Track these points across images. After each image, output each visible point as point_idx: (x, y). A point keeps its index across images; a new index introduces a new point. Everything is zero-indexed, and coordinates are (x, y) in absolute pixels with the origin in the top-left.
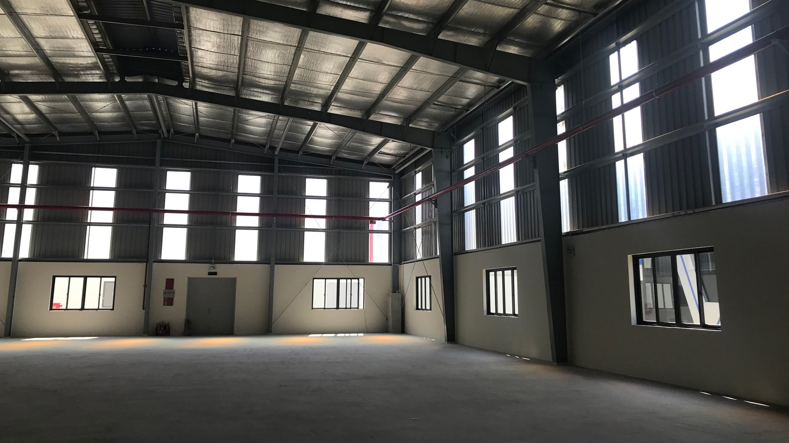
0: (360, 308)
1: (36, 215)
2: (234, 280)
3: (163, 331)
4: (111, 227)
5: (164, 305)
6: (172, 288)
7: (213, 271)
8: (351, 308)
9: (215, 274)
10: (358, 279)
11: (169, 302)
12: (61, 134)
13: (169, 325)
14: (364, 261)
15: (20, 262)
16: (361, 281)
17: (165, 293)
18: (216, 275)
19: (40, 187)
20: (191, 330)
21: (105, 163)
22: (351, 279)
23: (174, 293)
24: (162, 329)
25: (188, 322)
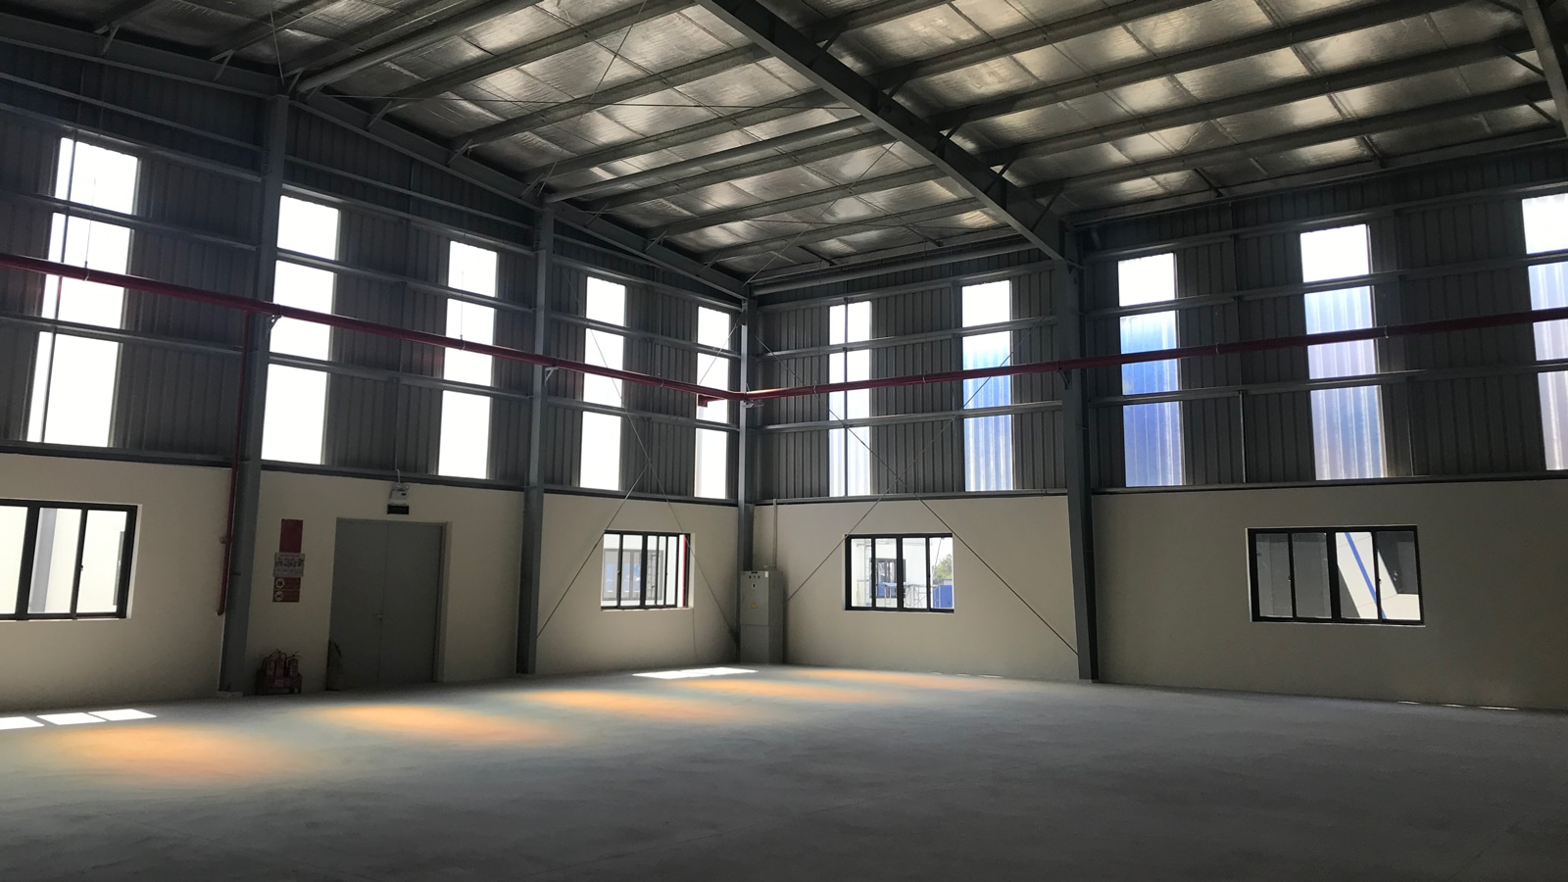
2: (443, 531)
3: (282, 679)
4: (116, 344)
5: (274, 600)
6: (298, 550)
7: (398, 501)
9: (404, 510)
10: (678, 536)
11: (289, 590)
13: (296, 662)
16: (683, 540)
17: (278, 563)
18: (407, 513)
22: (667, 535)
23: (301, 562)
24: (280, 672)
25: (336, 652)
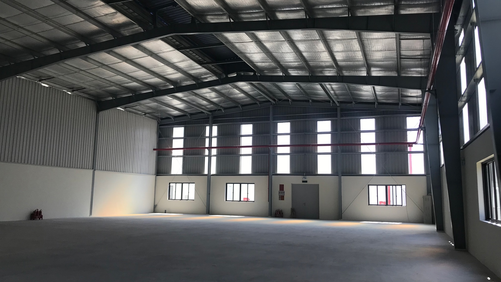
0: (403, 205)
1: (218, 152)
2: (318, 186)
3: (279, 214)
4: (251, 156)
5: (279, 200)
6: (283, 190)
7: (305, 180)
8: (396, 205)
10: (401, 185)
11: (282, 198)
12: (225, 109)
13: (282, 212)
14: (405, 173)
15: (211, 176)
16: (404, 187)
17: (279, 193)
18: (307, 182)
19: (219, 137)
20: (294, 215)
21: (247, 122)
22: (396, 185)
23: (284, 193)
24: (278, 213)
25: (293, 210)
